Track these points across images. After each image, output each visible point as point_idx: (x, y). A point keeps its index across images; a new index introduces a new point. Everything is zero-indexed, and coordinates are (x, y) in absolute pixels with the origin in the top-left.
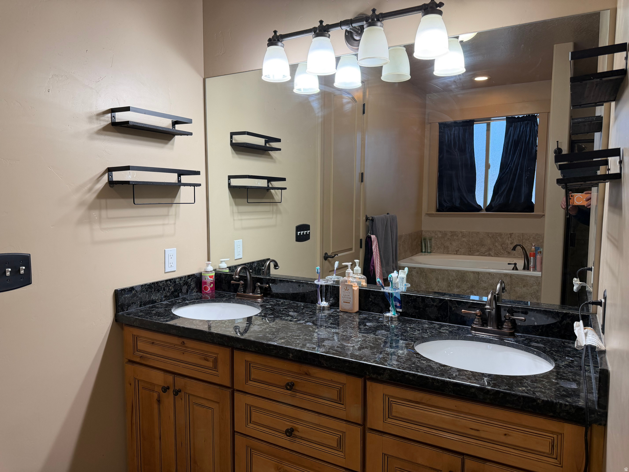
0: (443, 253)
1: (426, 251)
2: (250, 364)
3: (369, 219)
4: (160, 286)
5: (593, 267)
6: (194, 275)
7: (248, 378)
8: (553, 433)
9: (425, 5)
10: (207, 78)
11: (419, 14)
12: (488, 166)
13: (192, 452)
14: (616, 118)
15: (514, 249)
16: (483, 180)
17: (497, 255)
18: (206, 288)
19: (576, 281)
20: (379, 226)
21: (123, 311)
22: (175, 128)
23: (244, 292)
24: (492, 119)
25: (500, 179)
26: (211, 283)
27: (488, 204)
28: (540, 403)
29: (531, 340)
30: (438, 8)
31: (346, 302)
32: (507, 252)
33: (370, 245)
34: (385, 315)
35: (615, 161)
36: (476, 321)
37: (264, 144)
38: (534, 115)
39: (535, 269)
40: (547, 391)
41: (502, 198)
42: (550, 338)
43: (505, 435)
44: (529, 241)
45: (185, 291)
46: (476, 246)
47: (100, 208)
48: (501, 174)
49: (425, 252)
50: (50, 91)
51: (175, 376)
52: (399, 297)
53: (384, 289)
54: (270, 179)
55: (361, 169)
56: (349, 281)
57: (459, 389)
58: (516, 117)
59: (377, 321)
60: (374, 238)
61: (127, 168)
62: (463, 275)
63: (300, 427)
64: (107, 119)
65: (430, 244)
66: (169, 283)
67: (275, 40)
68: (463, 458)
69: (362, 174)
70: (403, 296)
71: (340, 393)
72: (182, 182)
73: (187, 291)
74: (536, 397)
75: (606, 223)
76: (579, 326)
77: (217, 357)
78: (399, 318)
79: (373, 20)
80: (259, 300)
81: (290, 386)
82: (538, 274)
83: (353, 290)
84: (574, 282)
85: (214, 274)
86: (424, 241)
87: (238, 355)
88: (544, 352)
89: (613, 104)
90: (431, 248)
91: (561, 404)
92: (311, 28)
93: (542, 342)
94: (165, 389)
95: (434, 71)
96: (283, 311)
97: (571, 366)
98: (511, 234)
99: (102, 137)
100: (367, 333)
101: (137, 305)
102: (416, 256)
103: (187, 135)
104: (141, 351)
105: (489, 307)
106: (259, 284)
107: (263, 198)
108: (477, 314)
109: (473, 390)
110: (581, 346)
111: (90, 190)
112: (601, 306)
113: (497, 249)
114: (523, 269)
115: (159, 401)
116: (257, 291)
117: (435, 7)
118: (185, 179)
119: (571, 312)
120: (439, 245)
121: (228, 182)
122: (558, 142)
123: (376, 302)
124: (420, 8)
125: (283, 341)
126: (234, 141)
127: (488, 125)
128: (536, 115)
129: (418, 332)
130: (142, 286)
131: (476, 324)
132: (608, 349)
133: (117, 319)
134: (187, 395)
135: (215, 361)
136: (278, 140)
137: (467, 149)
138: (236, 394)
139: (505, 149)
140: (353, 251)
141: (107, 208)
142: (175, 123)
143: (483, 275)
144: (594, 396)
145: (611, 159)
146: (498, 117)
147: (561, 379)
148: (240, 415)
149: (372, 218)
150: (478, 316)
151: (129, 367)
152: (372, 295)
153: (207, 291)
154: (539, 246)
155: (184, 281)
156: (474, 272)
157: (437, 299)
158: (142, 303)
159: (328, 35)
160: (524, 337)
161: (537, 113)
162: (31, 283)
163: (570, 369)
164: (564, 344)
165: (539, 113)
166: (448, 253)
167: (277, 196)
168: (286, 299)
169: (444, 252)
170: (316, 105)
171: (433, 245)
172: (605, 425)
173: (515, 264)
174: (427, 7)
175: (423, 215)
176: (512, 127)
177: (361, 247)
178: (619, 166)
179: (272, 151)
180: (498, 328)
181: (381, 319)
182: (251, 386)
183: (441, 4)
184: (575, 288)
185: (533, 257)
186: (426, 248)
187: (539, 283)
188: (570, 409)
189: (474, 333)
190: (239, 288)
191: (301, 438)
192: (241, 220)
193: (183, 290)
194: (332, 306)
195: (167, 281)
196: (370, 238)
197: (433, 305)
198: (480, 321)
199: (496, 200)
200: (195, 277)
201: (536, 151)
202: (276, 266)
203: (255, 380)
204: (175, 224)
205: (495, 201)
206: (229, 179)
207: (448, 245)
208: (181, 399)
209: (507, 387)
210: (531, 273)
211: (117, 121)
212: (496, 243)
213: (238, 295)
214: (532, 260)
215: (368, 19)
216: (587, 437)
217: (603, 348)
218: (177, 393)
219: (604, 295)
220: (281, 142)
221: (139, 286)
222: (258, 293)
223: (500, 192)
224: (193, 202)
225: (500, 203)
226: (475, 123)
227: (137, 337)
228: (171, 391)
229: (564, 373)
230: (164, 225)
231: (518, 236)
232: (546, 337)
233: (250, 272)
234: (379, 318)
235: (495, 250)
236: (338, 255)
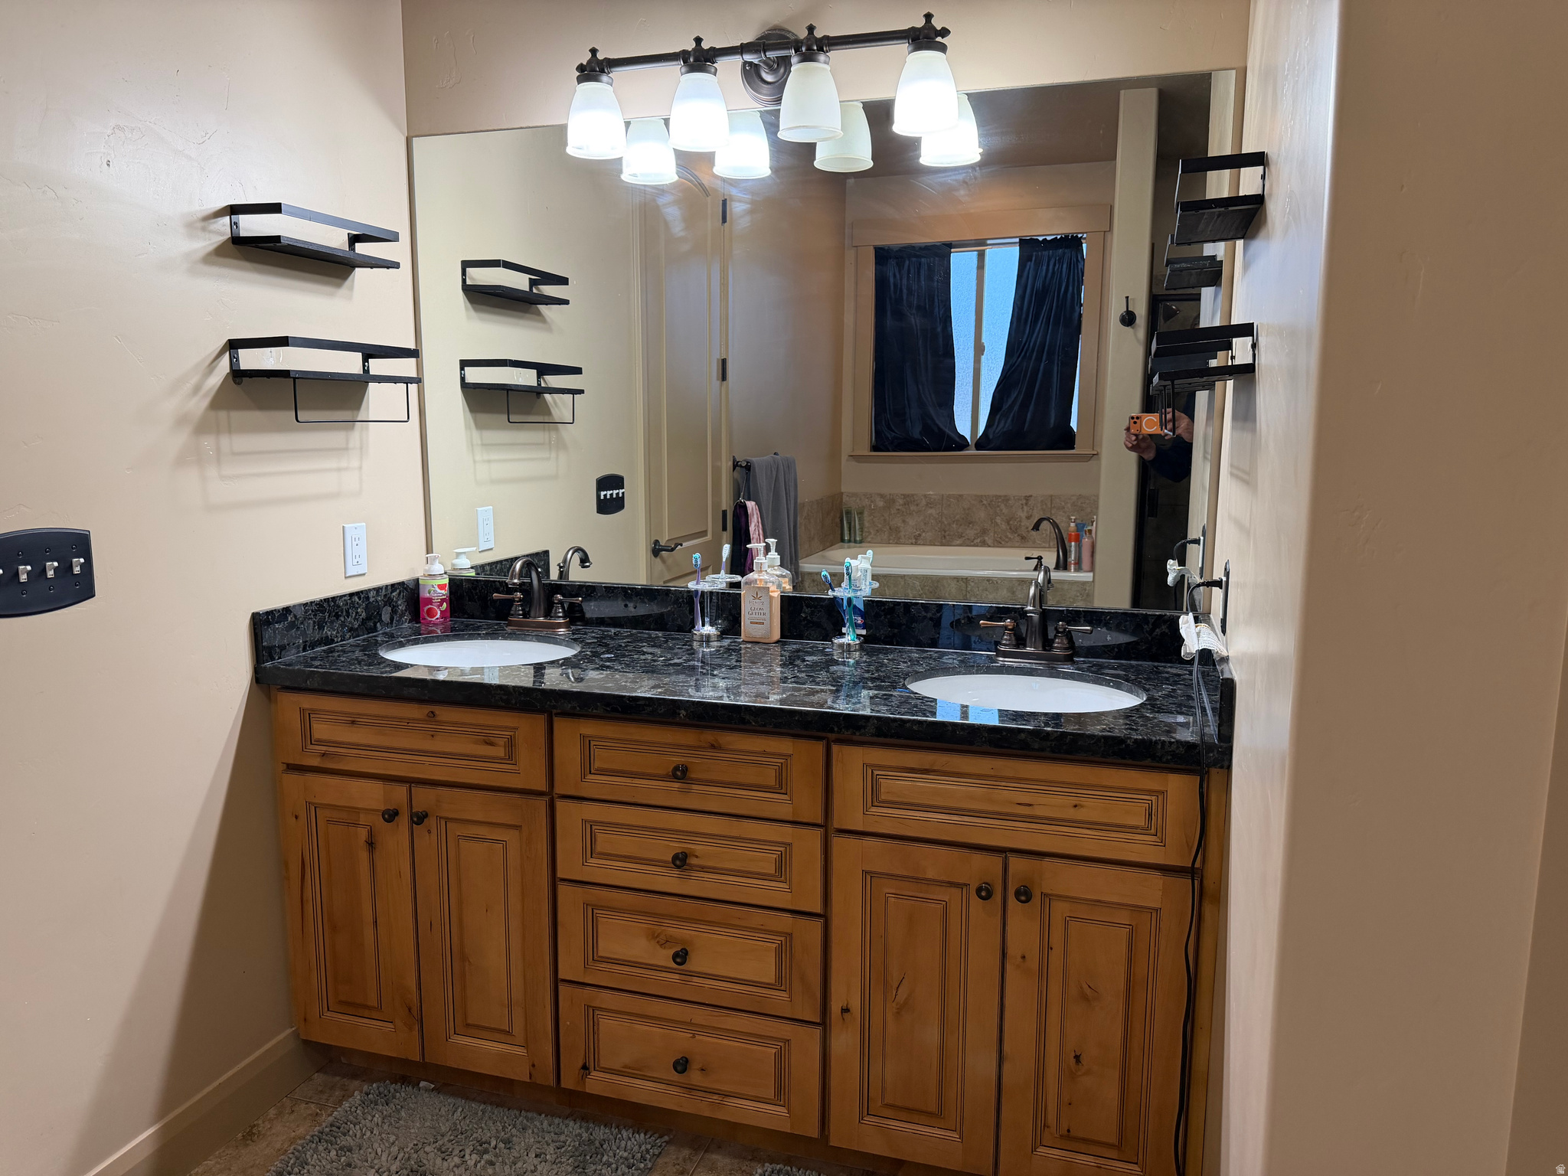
0: (888, 543)
1: (852, 539)
2: (590, 741)
3: (741, 466)
4: (339, 606)
5: (1202, 538)
6: (402, 584)
7: (587, 768)
8: (1150, 792)
9: (913, 29)
10: (416, 136)
11: (904, 47)
12: (979, 349)
13: (455, 939)
14: (1246, 267)
15: (1036, 527)
16: (970, 380)
17: (999, 543)
18: (430, 613)
19: (1172, 565)
20: (762, 481)
21: (273, 659)
22: (354, 250)
23: (526, 615)
24: (989, 242)
25: (1005, 377)
26: (443, 601)
27: (980, 434)
28: (1131, 744)
29: (1101, 667)
30: (939, 39)
31: (757, 623)
32: (1019, 535)
33: (743, 524)
34: (836, 641)
35: (1244, 345)
36: (1006, 640)
37: (527, 289)
38: (1077, 236)
39: (1079, 568)
40: (1141, 728)
41: (1010, 419)
42: (1133, 663)
43: (1075, 806)
44: (1064, 512)
45: (388, 620)
46: (957, 524)
47: (217, 430)
48: (1008, 367)
49: (849, 541)
50: (111, 164)
51: (413, 785)
52: (861, 607)
53: (833, 590)
54: (543, 369)
55: (721, 350)
56: (761, 580)
57: (999, 736)
58: (1041, 239)
59: (823, 652)
60: (752, 509)
61: (282, 342)
62: (936, 585)
63: (698, 848)
64: (222, 229)
65: (860, 524)
66: (357, 600)
67: (593, 70)
68: (1006, 857)
69: (724, 362)
70: (869, 604)
71: (781, 774)
72: (372, 372)
73: (392, 619)
74: (1124, 736)
75: (1227, 450)
76: (1187, 622)
77: (515, 737)
78: (861, 648)
79: (809, 49)
80: (562, 631)
81: (680, 774)
82: (1086, 576)
83: (771, 598)
84: (1168, 567)
85: (446, 581)
86: (847, 517)
87: (561, 726)
88: (1127, 680)
89: (1240, 243)
90: (862, 531)
91: (1164, 741)
92: (678, 50)
93: (1120, 667)
94: (391, 816)
95: (919, 156)
96: (626, 646)
97: (1172, 697)
98: (1027, 498)
99: (215, 270)
100: (813, 671)
101: (298, 647)
102: (833, 550)
103: (388, 268)
104: (320, 742)
105: (1031, 608)
106: (559, 597)
107: (528, 413)
108: (1008, 626)
109: (1023, 736)
110: (1192, 654)
111: (197, 389)
112: (1221, 588)
113: (1000, 530)
114: (1055, 569)
115: (371, 844)
116: (556, 613)
117: (933, 35)
118: (377, 366)
119: (1168, 614)
120: (880, 526)
121: (461, 374)
122: (1127, 298)
123: (815, 619)
124: (904, 35)
125: (659, 690)
126: (468, 282)
127: (981, 256)
128: (1080, 236)
129: (905, 665)
130: (306, 605)
131: (1005, 645)
132: (1231, 654)
133: (261, 678)
134: (443, 823)
135: (511, 744)
136: (563, 281)
137: (937, 309)
138: (560, 805)
139: (1016, 310)
140: (709, 537)
141: (230, 431)
142: (354, 239)
143: (975, 583)
144: (1212, 729)
145: (1237, 342)
146: (1002, 241)
147: (1158, 712)
148: (569, 844)
149: (748, 462)
150: (1009, 630)
151: (293, 780)
152: (808, 607)
153: (434, 619)
154: (1084, 522)
155: (385, 596)
156: (957, 579)
157: (934, 606)
158: (308, 644)
159: (713, 70)
160: (1090, 662)
161: (1083, 233)
162: (94, 596)
163: (1171, 700)
164: (1157, 668)
165: (1086, 233)
166: (898, 542)
167: (556, 409)
168: (621, 626)
169: (890, 540)
170: (673, 213)
171: (867, 524)
172: (1229, 767)
173: (1040, 558)
174: (918, 33)
175: (844, 458)
176: (1031, 261)
177: (724, 529)
178: (1251, 352)
179: (547, 304)
180: (1044, 650)
181: (827, 650)
182: (596, 785)
183: (945, 32)
184: (1170, 580)
185: (1075, 542)
186: (852, 531)
187: (1088, 595)
188: (1178, 748)
189: (1002, 661)
190: (513, 609)
191: (703, 869)
192: (489, 461)
193: (383, 616)
194: (723, 634)
195: (351, 595)
196: (745, 507)
197: (925, 617)
198: (1013, 638)
199: (996, 423)
200: (406, 589)
201: (1080, 315)
202: (584, 561)
203: (602, 772)
204: (360, 468)
205: (995, 426)
206: (462, 369)
207: (899, 525)
208: (429, 832)
209: (1077, 727)
210: (1072, 575)
211: (243, 234)
212: (998, 518)
213: (510, 624)
214: (1073, 549)
215: (800, 44)
216: (1202, 788)
217: (1225, 653)
218: (419, 818)
219: (1226, 569)
220: (568, 284)
221: (300, 605)
222: (560, 617)
223: (1005, 407)
224: (406, 419)
225: (1005, 430)
226: (952, 250)
227: (309, 714)
228: (404, 820)
229: (1164, 706)
230: (339, 470)
231: (1042, 501)
232: (1126, 660)
233: (538, 573)
234: (825, 648)
235: (995, 533)
236: (681, 546)
